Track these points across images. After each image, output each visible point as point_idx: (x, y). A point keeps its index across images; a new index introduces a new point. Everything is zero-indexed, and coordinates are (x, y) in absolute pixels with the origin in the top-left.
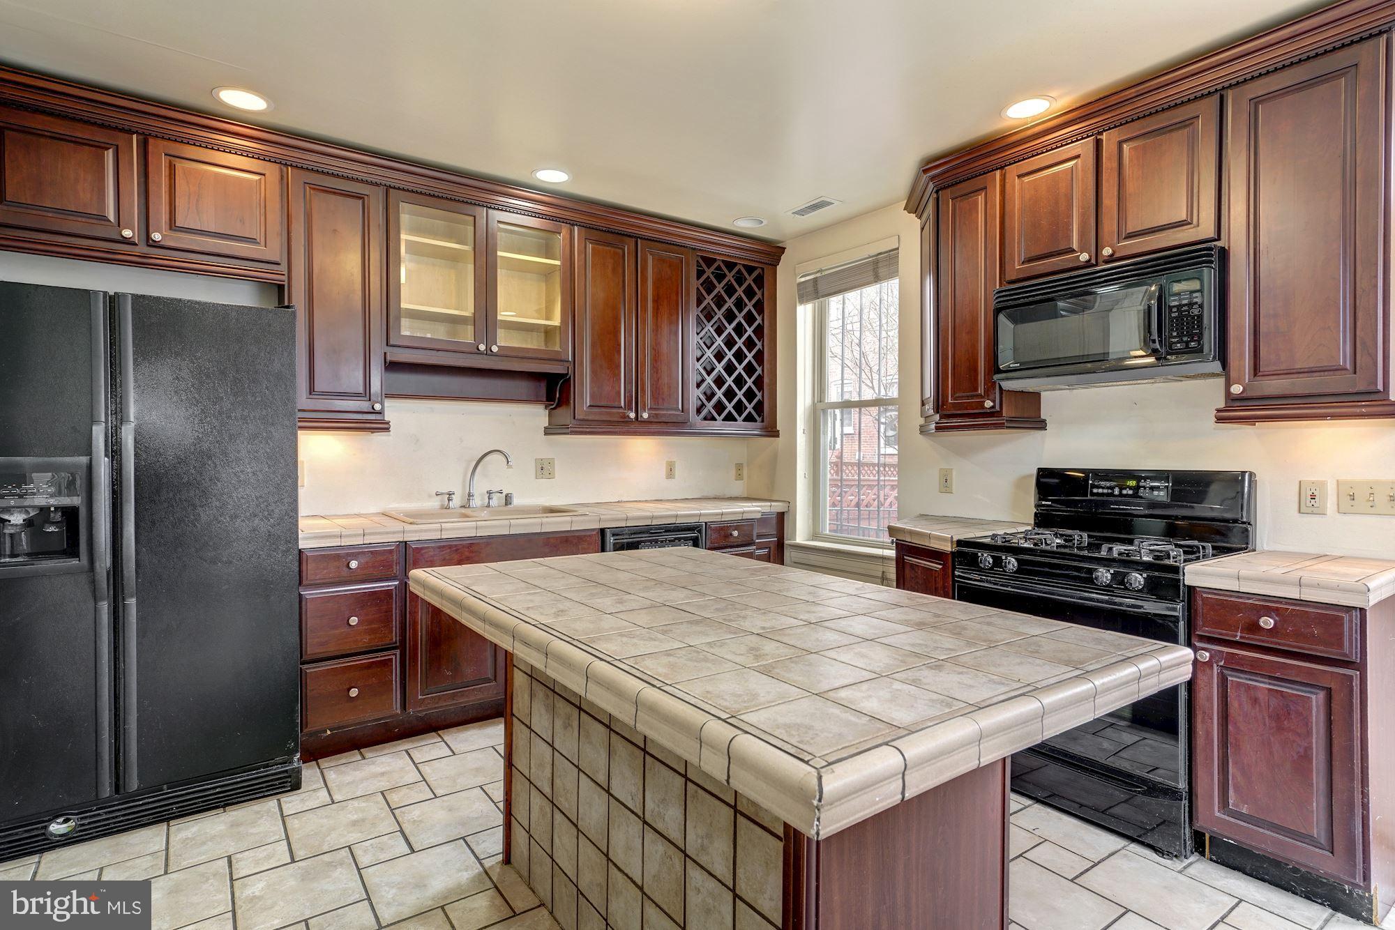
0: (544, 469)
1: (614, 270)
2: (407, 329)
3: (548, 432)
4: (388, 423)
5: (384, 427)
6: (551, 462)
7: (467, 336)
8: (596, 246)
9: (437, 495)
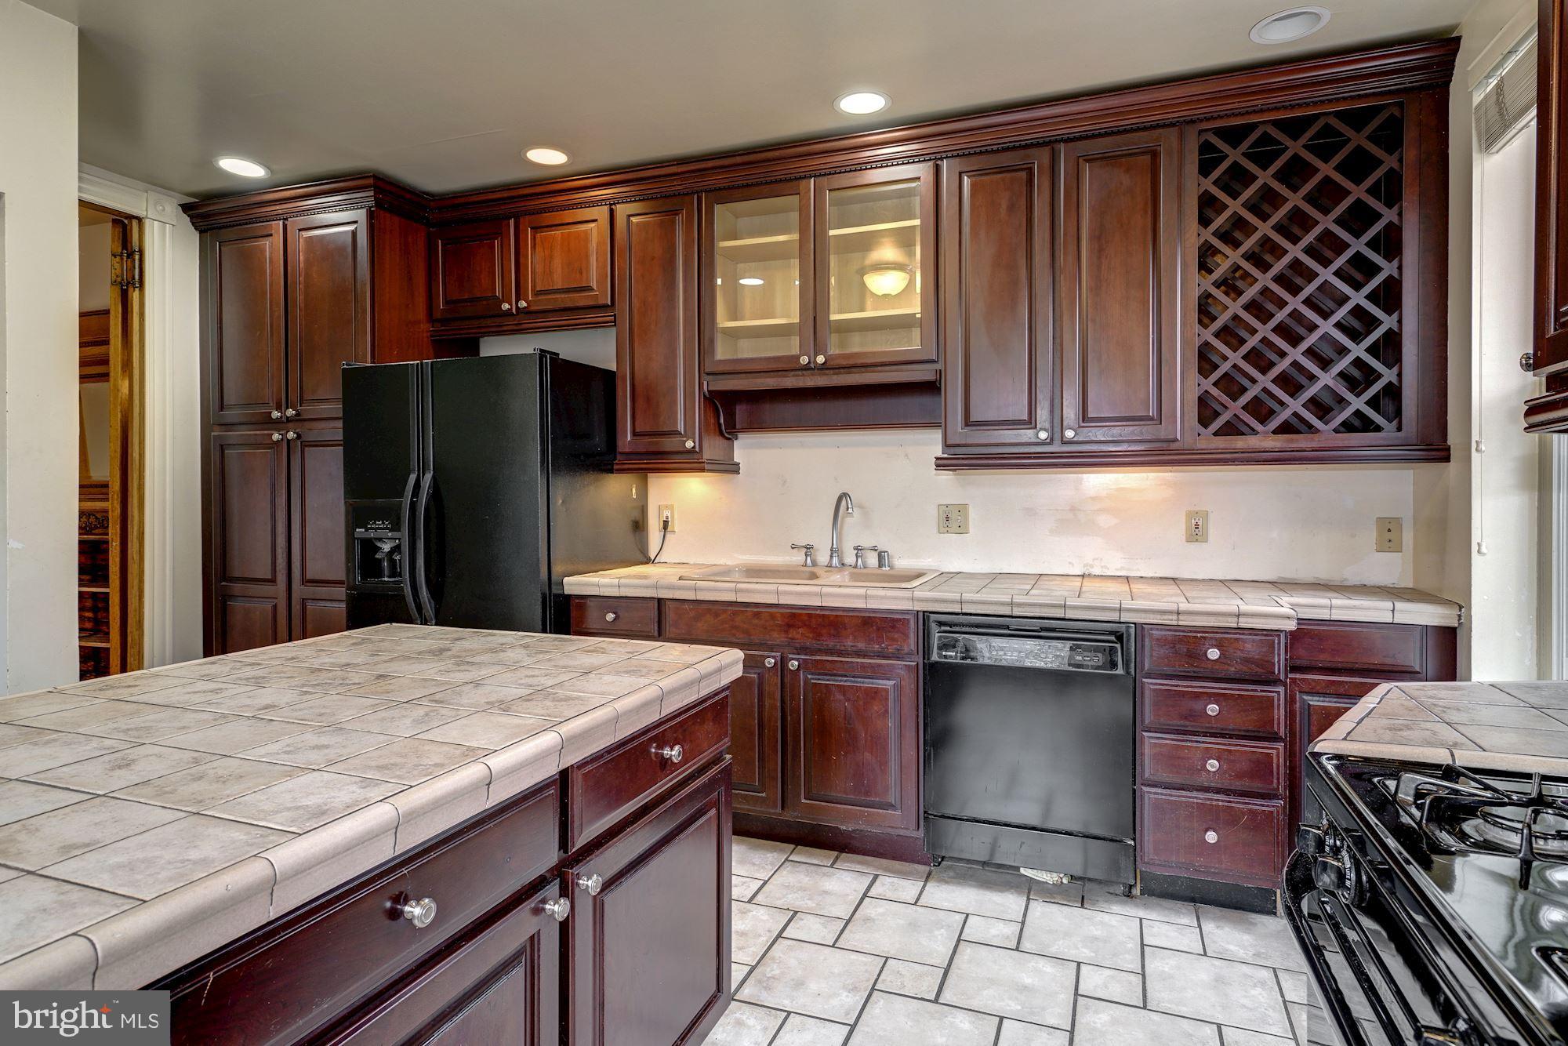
0: (952, 520)
1: (1012, 208)
2: (722, 352)
3: (941, 464)
4: (738, 464)
5: (734, 469)
6: (962, 509)
7: (792, 346)
8: (978, 178)
9: (793, 548)
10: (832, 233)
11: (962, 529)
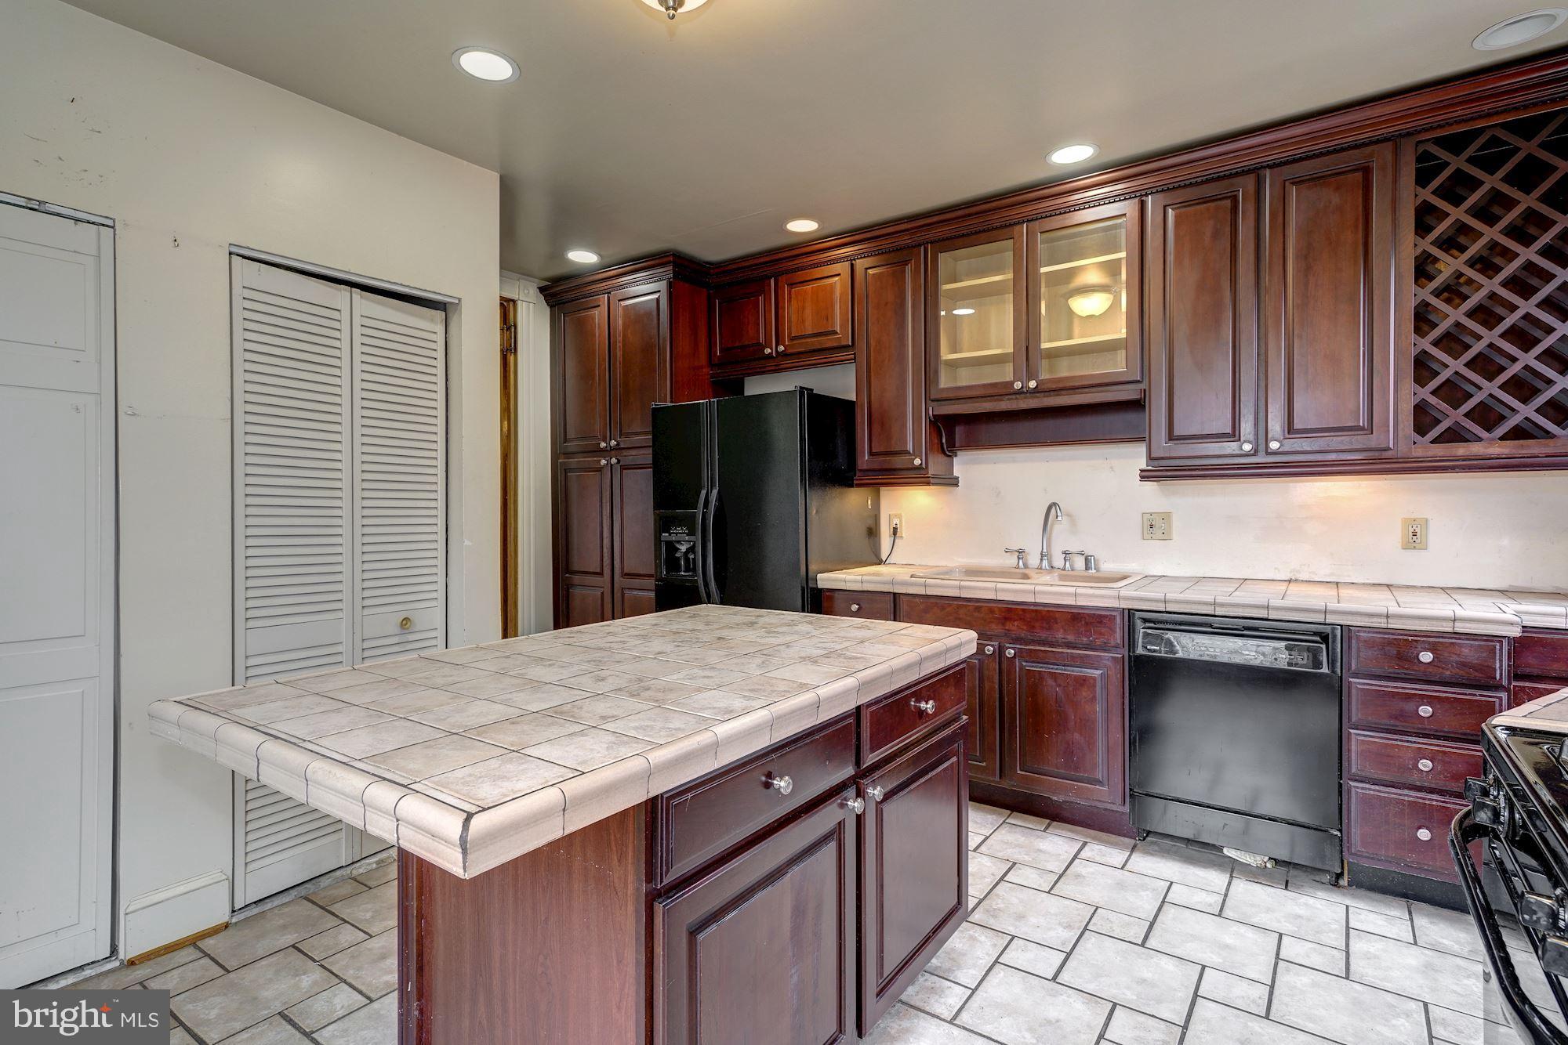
0: (1155, 527)
1: (1216, 235)
2: (945, 381)
3: (1145, 476)
4: (957, 478)
5: (954, 482)
6: (1166, 517)
7: (1006, 373)
8: (1183, 210)
9: (1007, 552)
10: (1043, 270)
11: (1166, 536)
